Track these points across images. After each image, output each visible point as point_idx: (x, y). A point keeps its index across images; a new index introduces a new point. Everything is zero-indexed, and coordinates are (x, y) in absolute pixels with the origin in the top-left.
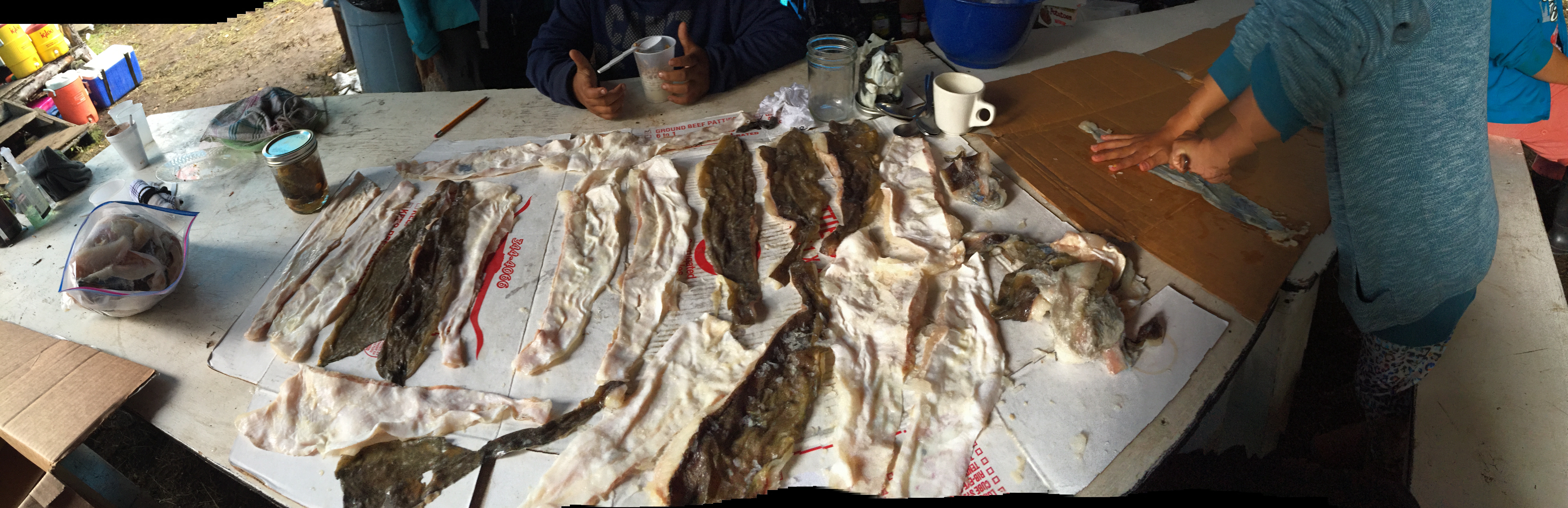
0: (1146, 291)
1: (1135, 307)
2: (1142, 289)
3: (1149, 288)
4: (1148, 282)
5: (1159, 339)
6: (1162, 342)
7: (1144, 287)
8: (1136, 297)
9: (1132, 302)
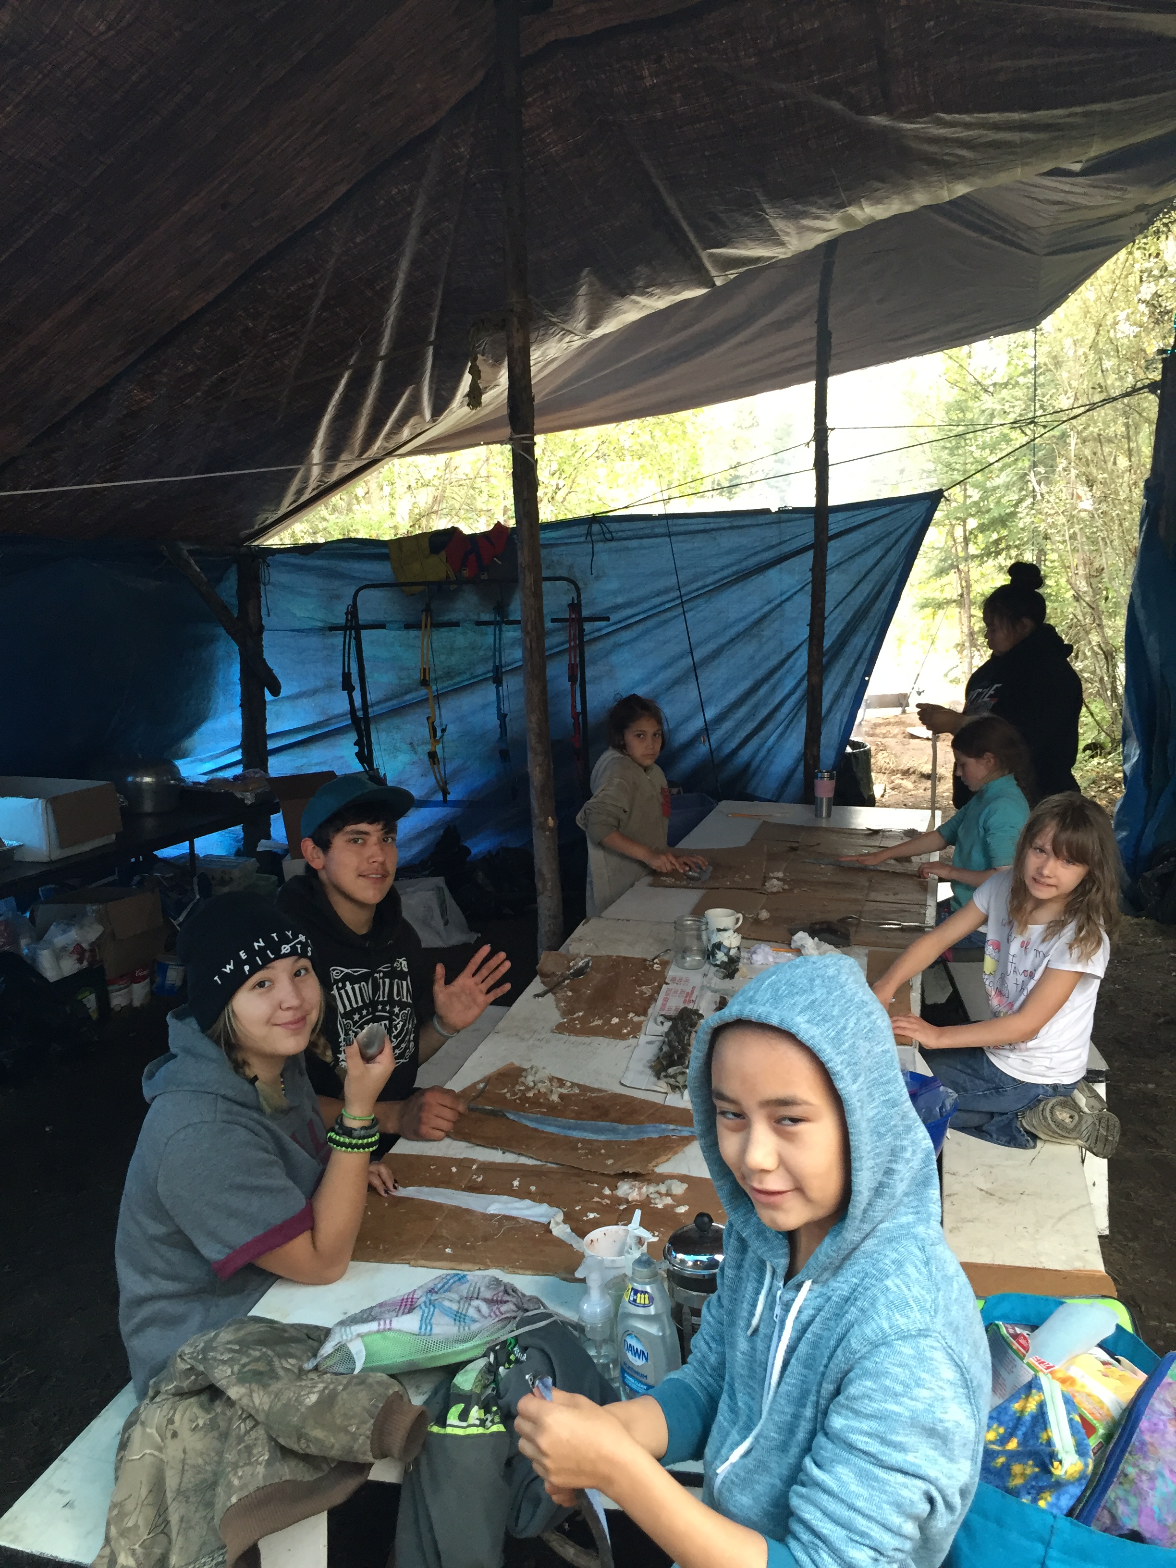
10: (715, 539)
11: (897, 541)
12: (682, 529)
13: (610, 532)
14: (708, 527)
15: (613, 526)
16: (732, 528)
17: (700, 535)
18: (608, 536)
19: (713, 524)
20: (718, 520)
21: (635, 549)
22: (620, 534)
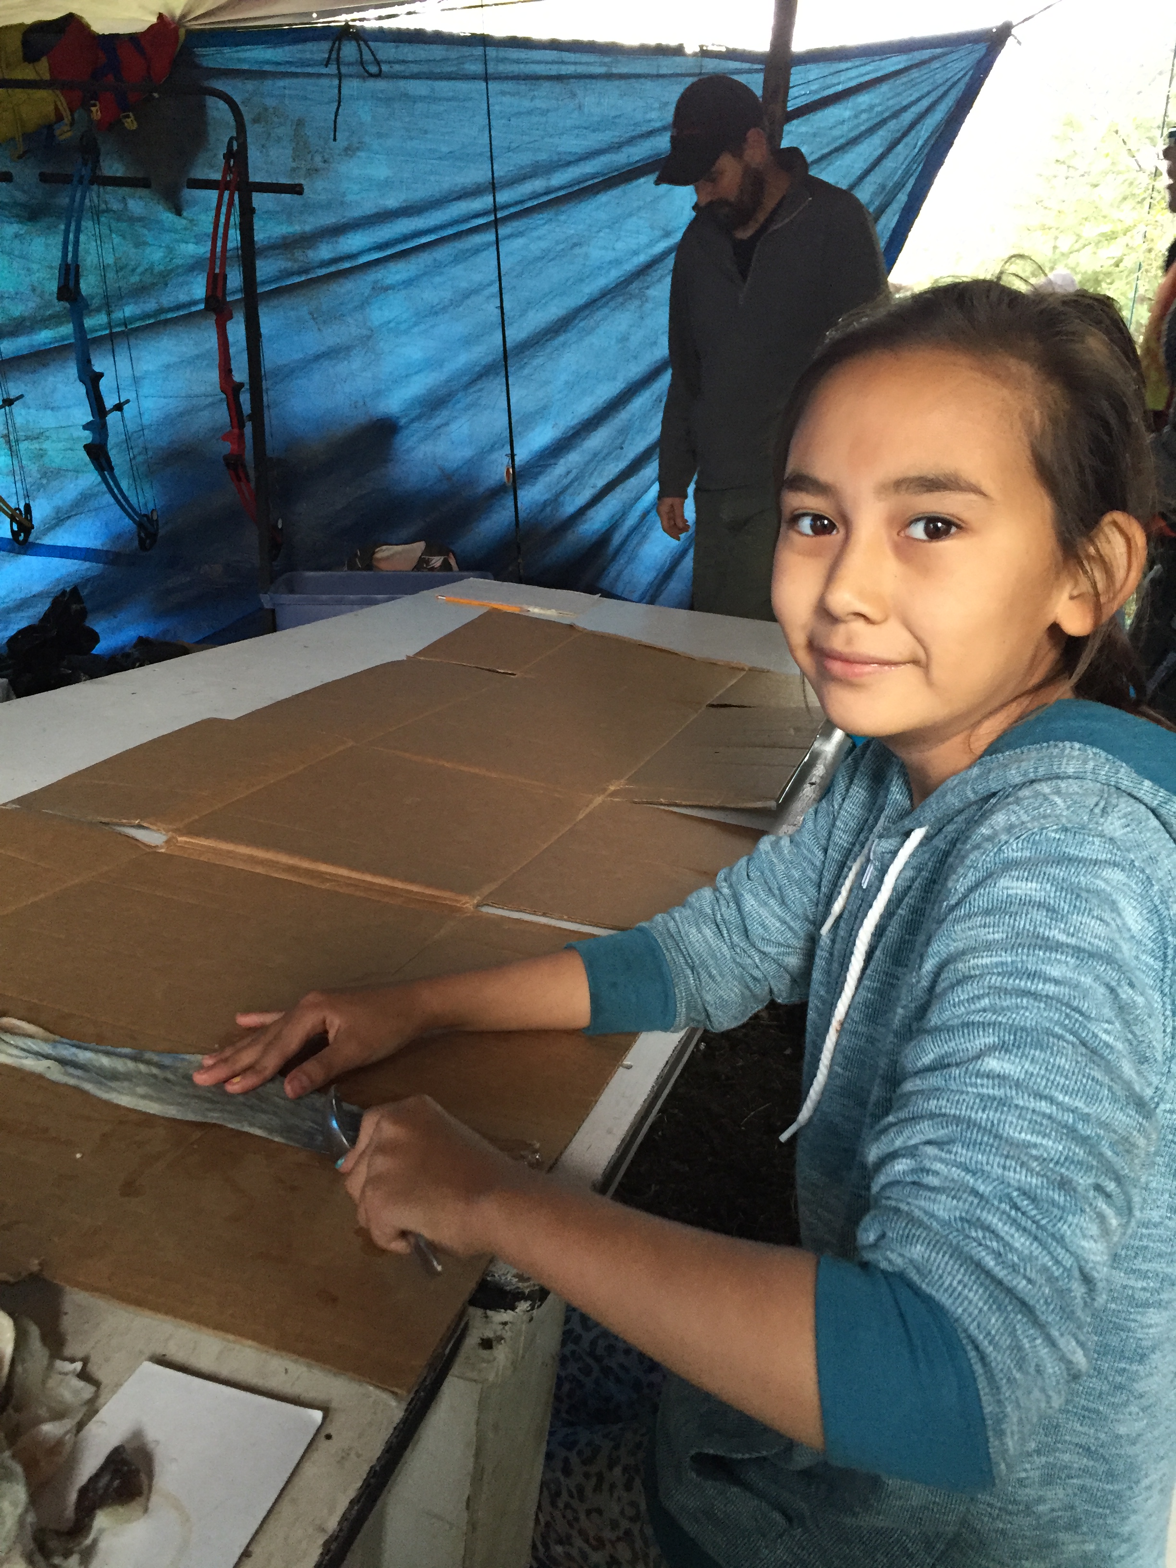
0: (88, 1391)
1: (60, 1443)
2: (76, 1392)
3: (96, 1383)
4: (93, 1368)
5: (134, 1504)
6: (146, 1510)
7: (81, 1384)
8: (58, 1415)
9: (50, 1429)
10: (573, 95)
11: (912, 126)
12: (515, 69)
13: (378, 63)
14: (565, 70)
15: (386, 51)
16: (609, 77)
17: (547, 84)
18: (373, 69)
19: (572, 65)
20: (585, 58)
21: (422, 98)
22: (397, 68)
